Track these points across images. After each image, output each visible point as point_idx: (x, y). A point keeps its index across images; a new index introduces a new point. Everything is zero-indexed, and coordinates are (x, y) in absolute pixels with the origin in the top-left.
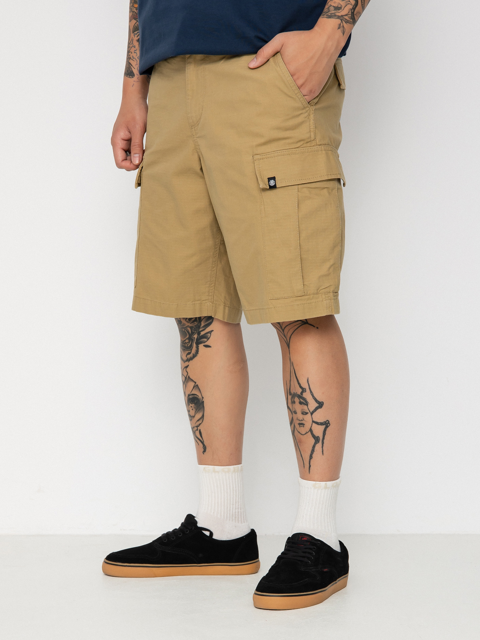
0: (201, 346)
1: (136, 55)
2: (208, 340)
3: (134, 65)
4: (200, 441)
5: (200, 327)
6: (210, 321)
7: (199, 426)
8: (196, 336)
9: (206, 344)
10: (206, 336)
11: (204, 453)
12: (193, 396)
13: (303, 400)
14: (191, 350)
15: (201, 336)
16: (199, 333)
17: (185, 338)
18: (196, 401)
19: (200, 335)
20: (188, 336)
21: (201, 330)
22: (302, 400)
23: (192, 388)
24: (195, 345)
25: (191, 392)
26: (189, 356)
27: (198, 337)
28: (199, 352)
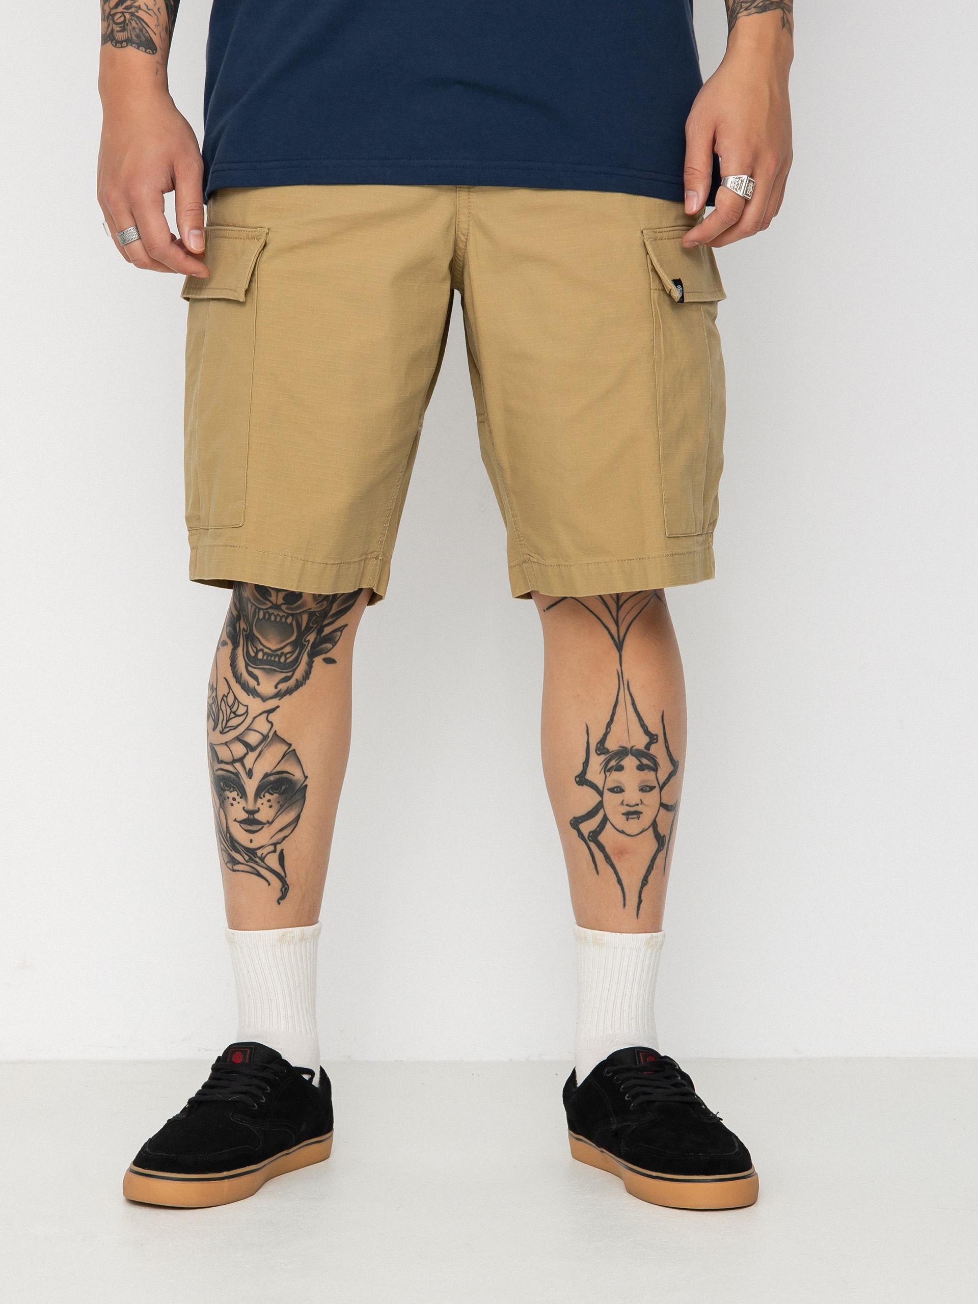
0: (318, 661)
1: (155, 4)
2: (334, 646)
3: (152, 25)
4: (276, 876)
5: (327, 615)
6: (350, 603)
7: (280, 843)
8: (311, 637)
9: (328, 655)
10: (331, 639)
11: (280, 901)
12: (278, 776)
13: (649, 760)
14: (294, 671)
15: (324, 636)
16: (320, 631)
17: (283, 641)
18: (284, 787)
19: (322, 635)
20: (293, 638)
21: (326, 622)
22: (645, 761)
23: (280, 759)
24: (305, 658)
25: (275, 768)
26: (283, 686)
27: (316, 638)
28: (311, 676)
